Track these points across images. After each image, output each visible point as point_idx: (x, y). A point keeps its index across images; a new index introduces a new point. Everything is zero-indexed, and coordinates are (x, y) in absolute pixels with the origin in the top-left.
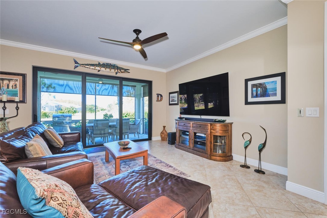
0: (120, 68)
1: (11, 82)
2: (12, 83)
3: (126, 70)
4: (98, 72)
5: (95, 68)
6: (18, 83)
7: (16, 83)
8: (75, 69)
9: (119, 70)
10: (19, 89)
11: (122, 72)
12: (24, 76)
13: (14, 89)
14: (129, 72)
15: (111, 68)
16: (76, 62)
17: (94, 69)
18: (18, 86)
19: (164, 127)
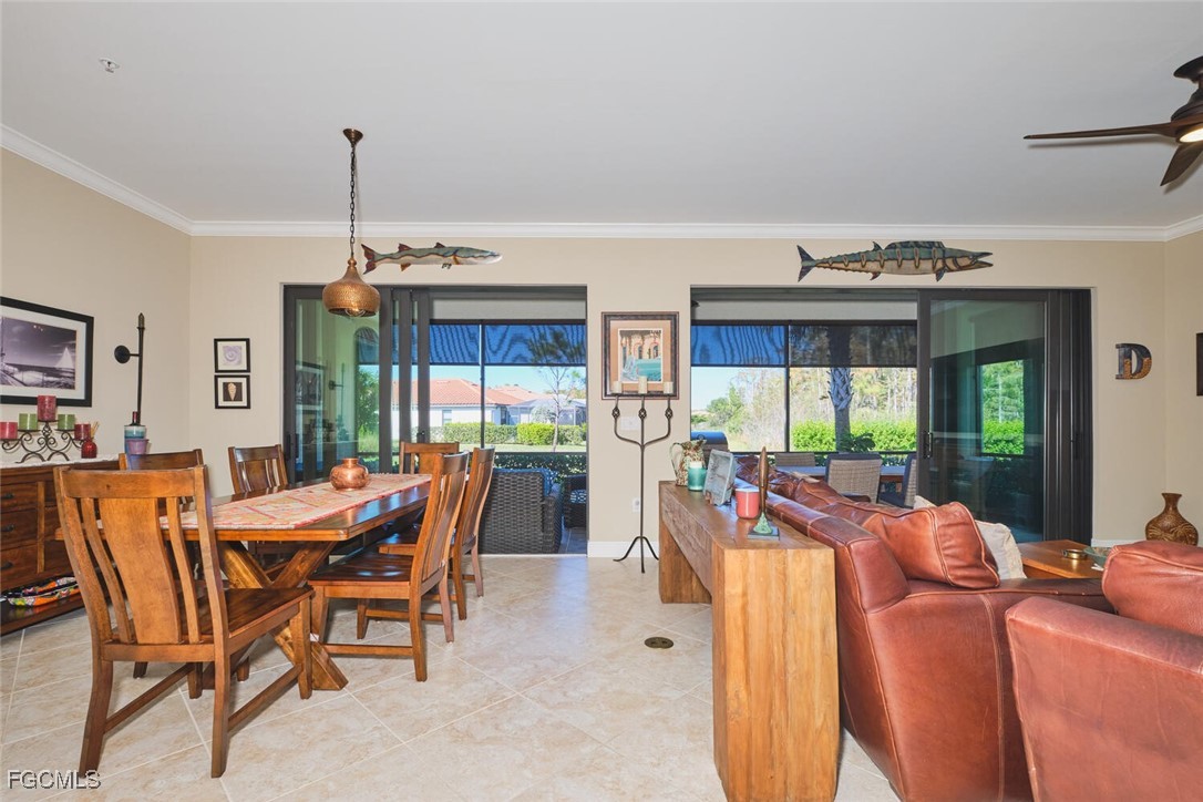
0: (954, 254)
1: (646, 341)
2: (649, 342)
3: (976, 261)
4: (874, 278)
5: (863, 266)
6: (660, 341)
7: (657, 340)
8: (800, 278)
9: (949, 262)
10: (663, 360)
11: (961, 268)
12: (673, 318)
13: (653, 361)
14: (990, 265)
15: (920, 259)
16: (804, 255)
17: (860, 271)
18: (661, 351)
19: (1171, 500)
